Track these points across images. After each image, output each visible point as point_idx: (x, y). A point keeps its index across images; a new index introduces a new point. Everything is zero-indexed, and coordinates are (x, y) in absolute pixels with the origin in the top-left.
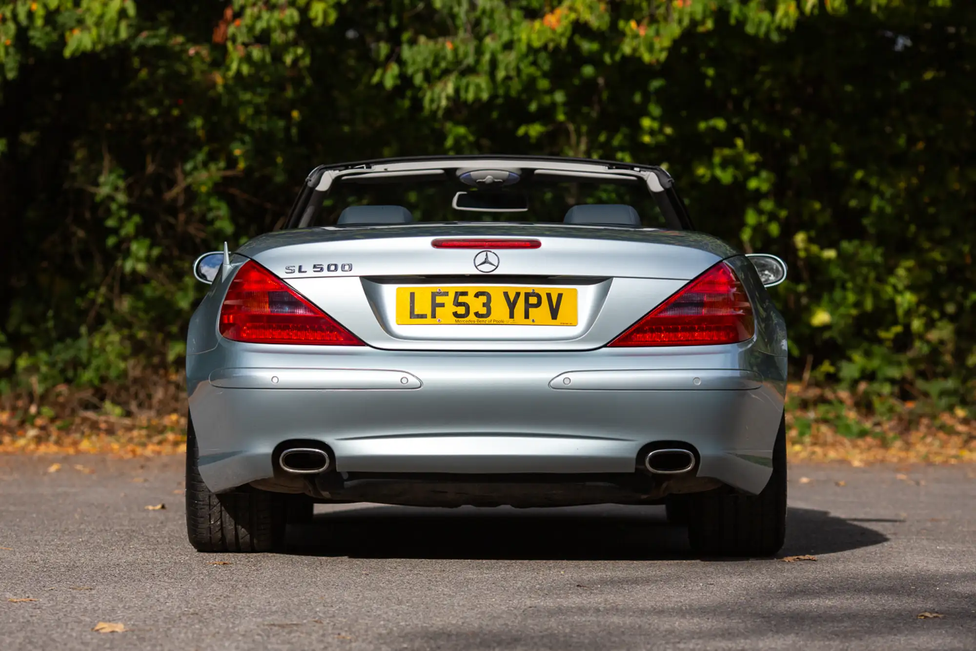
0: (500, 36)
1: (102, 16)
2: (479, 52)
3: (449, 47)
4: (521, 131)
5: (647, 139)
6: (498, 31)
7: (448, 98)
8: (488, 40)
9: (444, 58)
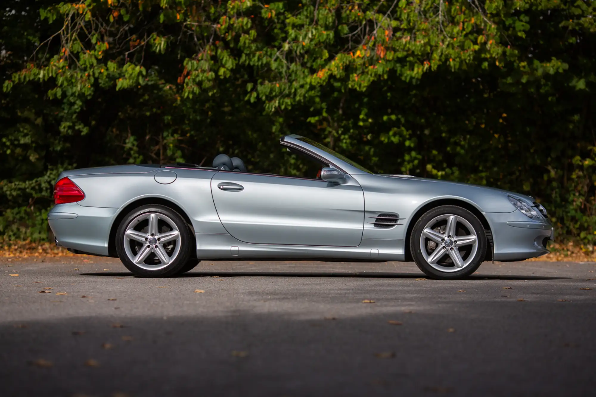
0: (299, 82)
1: (131, 75)
2: (290, 88)
3: (277, 86)
4: (309, 120)
5: (361, 124)
6: (298, 79)
7: (275, 107)
8: (294, 83)
9: (275, 91)
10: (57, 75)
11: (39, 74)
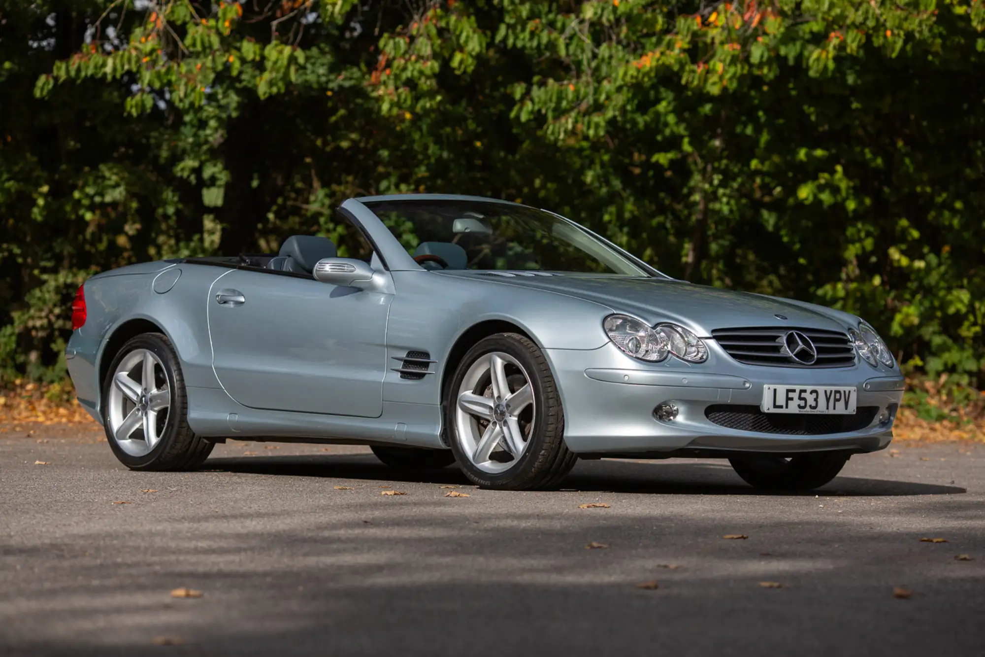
2: (597, 91)
3: (571, 88)
6: (614, 76)
7: (567, 131)
8: (605, 83)
9: (567, 99)
10: (139, 67)
11: (104, 65)
